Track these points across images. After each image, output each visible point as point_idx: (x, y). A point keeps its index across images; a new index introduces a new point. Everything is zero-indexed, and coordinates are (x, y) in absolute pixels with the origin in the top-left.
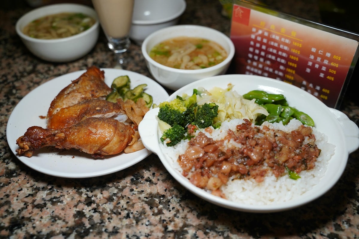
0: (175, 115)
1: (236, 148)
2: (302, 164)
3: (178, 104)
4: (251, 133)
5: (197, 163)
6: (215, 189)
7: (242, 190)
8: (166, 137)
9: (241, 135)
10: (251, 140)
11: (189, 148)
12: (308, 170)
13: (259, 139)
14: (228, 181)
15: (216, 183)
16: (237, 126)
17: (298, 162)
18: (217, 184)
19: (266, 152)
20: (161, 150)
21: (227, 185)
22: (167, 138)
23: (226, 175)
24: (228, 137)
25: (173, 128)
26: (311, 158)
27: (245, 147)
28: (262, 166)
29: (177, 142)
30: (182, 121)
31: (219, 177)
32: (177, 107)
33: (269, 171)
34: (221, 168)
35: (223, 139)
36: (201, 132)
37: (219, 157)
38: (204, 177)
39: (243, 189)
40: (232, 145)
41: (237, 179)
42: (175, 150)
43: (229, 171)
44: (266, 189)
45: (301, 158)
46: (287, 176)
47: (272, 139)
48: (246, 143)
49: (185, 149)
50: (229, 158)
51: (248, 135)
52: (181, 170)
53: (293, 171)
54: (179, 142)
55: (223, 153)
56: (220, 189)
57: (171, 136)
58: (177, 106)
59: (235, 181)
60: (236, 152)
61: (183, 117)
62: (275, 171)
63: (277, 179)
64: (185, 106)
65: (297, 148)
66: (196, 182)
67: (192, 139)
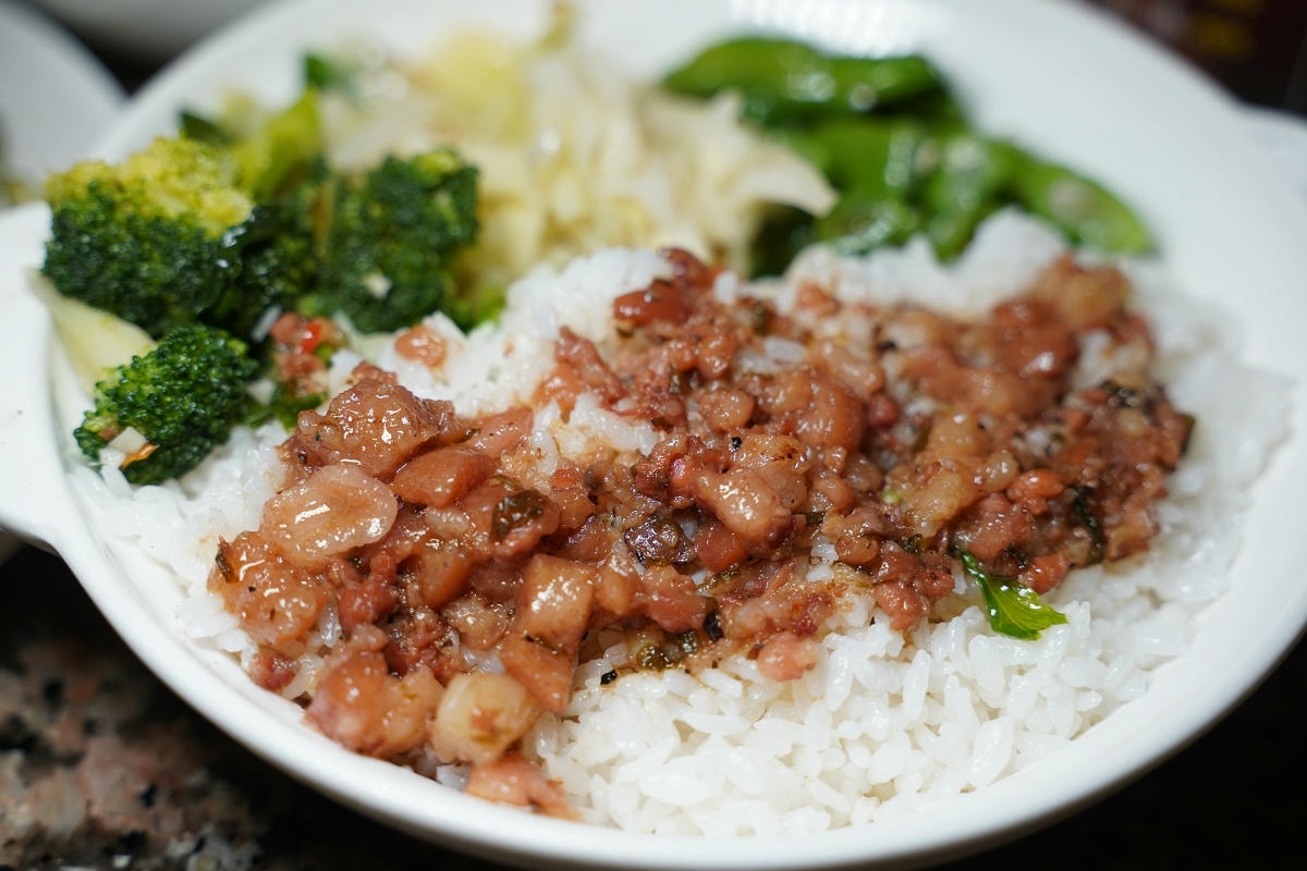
0: (169, 257)
1: (616, 454)
2: (1071, 525)
3: (182, 174)
4: (713, 345)
5: (351, 585)
6: (485, 754)
7: (673, 739)
8: (116, 417)
9: (646, 363)
10: (720, 390)
11: (291, 483)
12: (1114, 560)
13: (767, 380)
14: (576, 686)
15: (495, 713)
16: (620, 301)
17: (1045, 517)
18: (501, 722)
19: (825, 468)
20: (85, 516)
21: (575, 719)
22: (122, 425)
23: (563, 652)
24: (558, 382)
25: (160, 355)
26: (1129, 478)
27: (675, 442)
28: (801, 562)
29: (201, 447)
30: (223, 292)
31: (512, 671)
32: (177, 194)
33: (848, 596)
34: (517, 601)
35: (526, 396)
36: (366, 367)
37: (498, 533)
38: (410, 681)
39: (684, 731)
40: (592, 440)
41: (632, 668)
42: (191, 508)
43: (578, 620)
44: (839, 717)
45: (1058, 488)
46: (973, 616)
47: (861, 377)
48: (683, 415)
49: (264, 494)
50: (572, 532)
51: (696, 359)
52: (241, 642)
53: (1012, 582)
54: (218, 449)
55: (528, 502)
56: (526, 751)
57: (151, 412)
58: (180, 185)
59: (627, 682)
60: (618, 484)
61: (232, 264)
62: (887, 592)
63: (909, 642)
64: (238, 183)
65: (1034, 417)
66: (349, 724)
67: (304, 422)
